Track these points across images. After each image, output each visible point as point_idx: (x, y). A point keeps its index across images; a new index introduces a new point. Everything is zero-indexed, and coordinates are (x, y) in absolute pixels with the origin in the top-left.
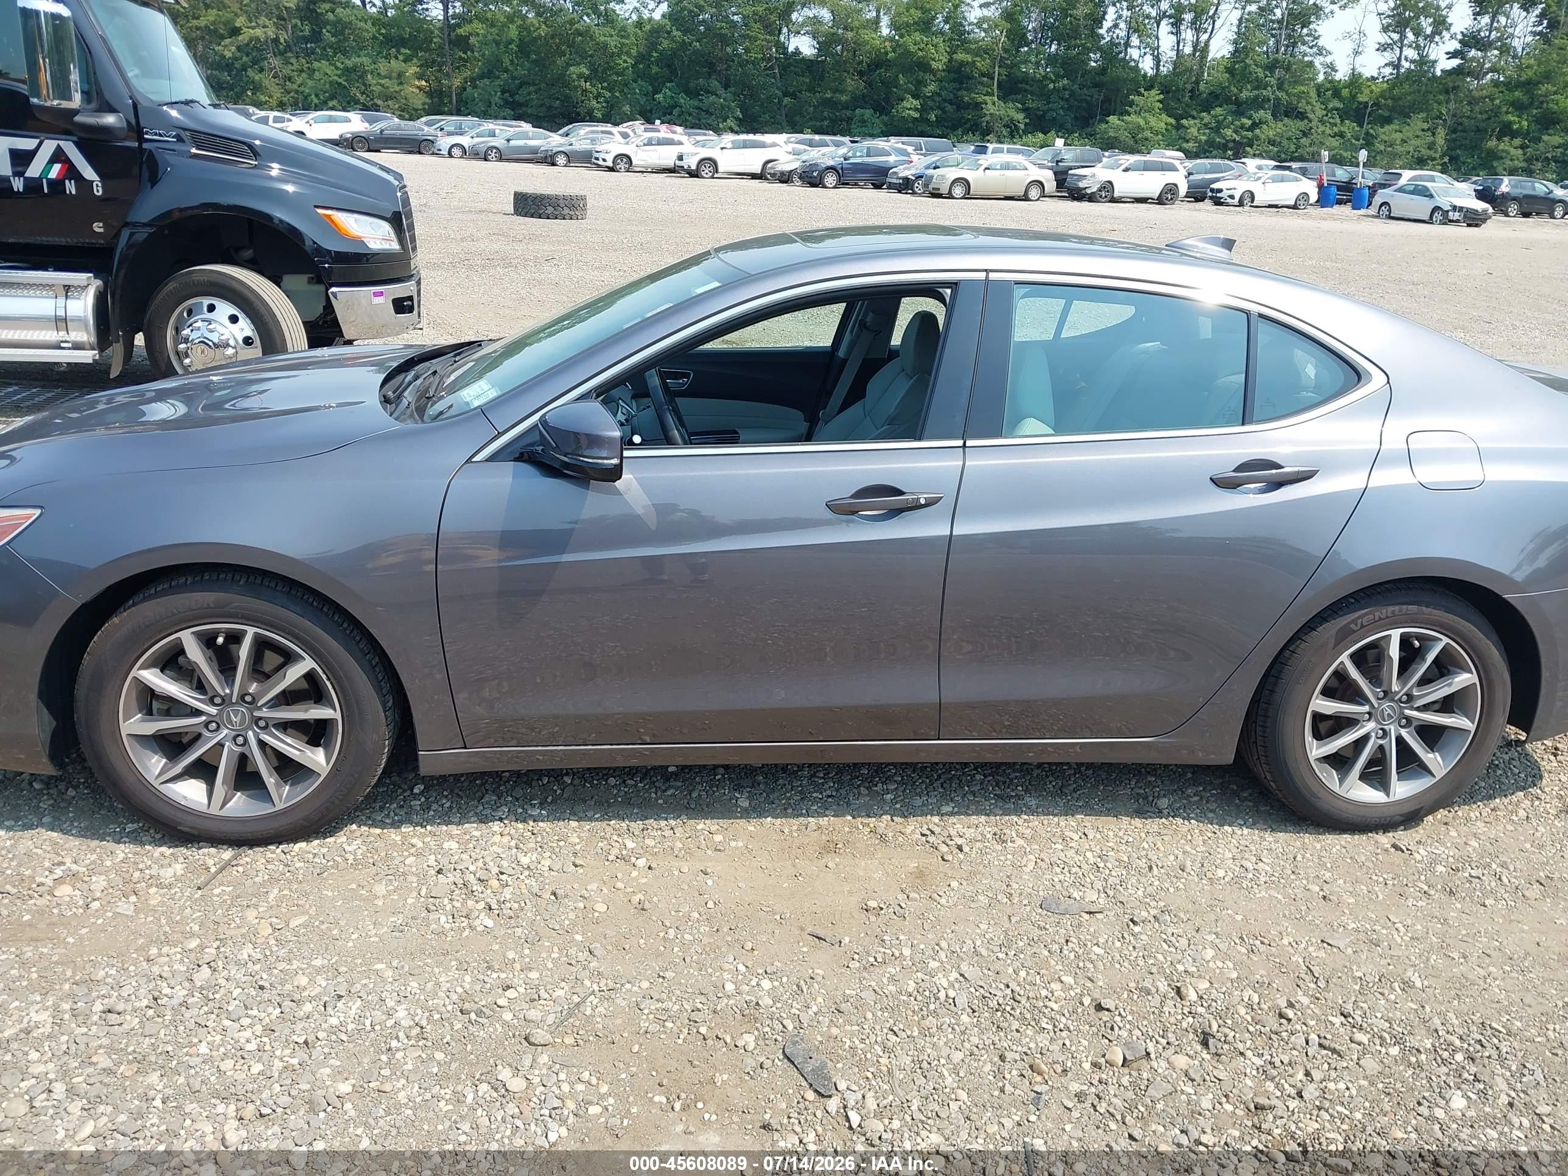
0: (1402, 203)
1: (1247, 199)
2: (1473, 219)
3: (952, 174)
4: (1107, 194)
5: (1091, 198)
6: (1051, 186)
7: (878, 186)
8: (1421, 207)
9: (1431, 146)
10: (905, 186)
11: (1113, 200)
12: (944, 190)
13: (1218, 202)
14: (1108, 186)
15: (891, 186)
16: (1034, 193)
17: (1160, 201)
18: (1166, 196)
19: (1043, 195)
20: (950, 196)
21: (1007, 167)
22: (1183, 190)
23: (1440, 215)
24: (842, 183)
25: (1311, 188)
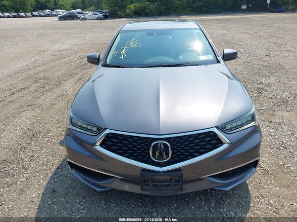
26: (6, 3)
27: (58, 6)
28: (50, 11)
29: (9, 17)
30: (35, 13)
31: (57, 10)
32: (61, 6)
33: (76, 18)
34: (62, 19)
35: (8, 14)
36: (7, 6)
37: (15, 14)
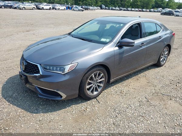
0: (75, 9)
1: (59, 9)
2: (83, 11)
3: (23, 6)
4: (43, 9)
5: (41, 9)
6: (36, 8)
7: (10, 8)
8: (77, 9)
9: (73, 3)
10: (15, 8)
11: (44, 10)
12: (22, 8)
13: (56, 9)
14: (43, 8)
15: (13, 8)
16: (34, 9)
17: (49, 9)
18: (50, 9)
19: (35, 9)
20: (23, 9)
21: (29, 5)
22: (52, 8)
23: (79, 10)
24: (5, 8)
25: (65, 7)
26: (139, 3)
27: (168, 6)
28: (161, 9)
29: (137, 11)
30: (152, 10)
31: (166, 9)
32: (170, 6)
33: (172, 15)
34: (163, 14)
35: (137, 9)
36: (138, 5)
37: (141, 10)
